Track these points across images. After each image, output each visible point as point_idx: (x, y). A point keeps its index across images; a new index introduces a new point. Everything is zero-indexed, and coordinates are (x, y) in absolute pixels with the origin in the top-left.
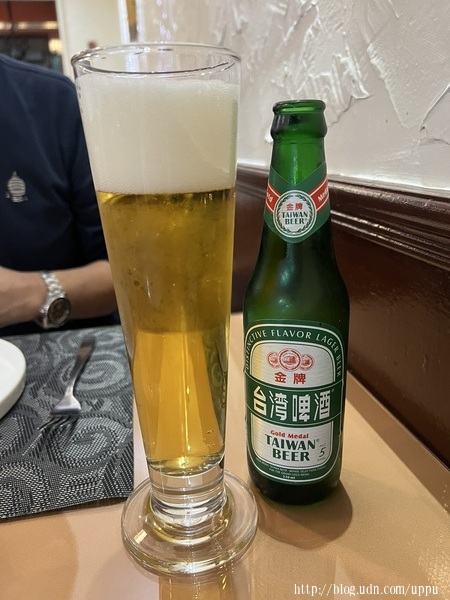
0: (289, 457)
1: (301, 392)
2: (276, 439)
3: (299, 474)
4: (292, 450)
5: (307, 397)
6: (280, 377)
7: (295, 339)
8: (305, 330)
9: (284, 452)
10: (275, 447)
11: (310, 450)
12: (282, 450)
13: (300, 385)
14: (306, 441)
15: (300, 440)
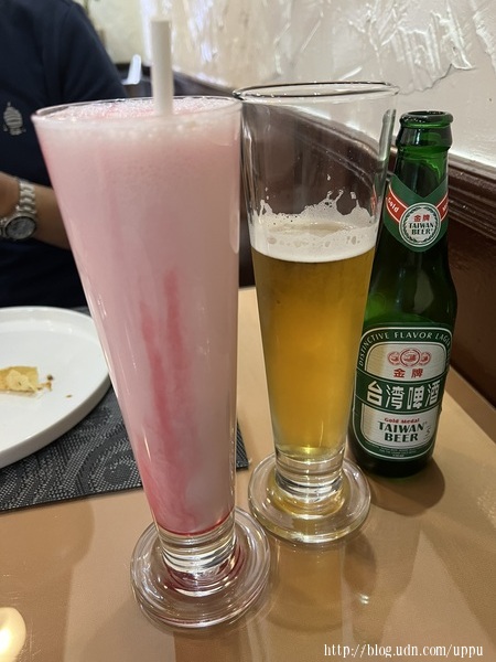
0: (400, 439)
1: (417, 385)
2: (389, 425)
3: (407, 452)
4: (404, 433)
5: (422, 388)
6: (399, 373)
7: (418, 339)
8: (427, 331)
9: (396, 436)
10: (388, 431)
11: (419, 431)
12: (394, 434)
13: (417, 378)
14: (416, 425)
15: (411, 424)
